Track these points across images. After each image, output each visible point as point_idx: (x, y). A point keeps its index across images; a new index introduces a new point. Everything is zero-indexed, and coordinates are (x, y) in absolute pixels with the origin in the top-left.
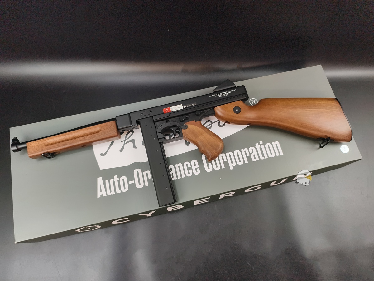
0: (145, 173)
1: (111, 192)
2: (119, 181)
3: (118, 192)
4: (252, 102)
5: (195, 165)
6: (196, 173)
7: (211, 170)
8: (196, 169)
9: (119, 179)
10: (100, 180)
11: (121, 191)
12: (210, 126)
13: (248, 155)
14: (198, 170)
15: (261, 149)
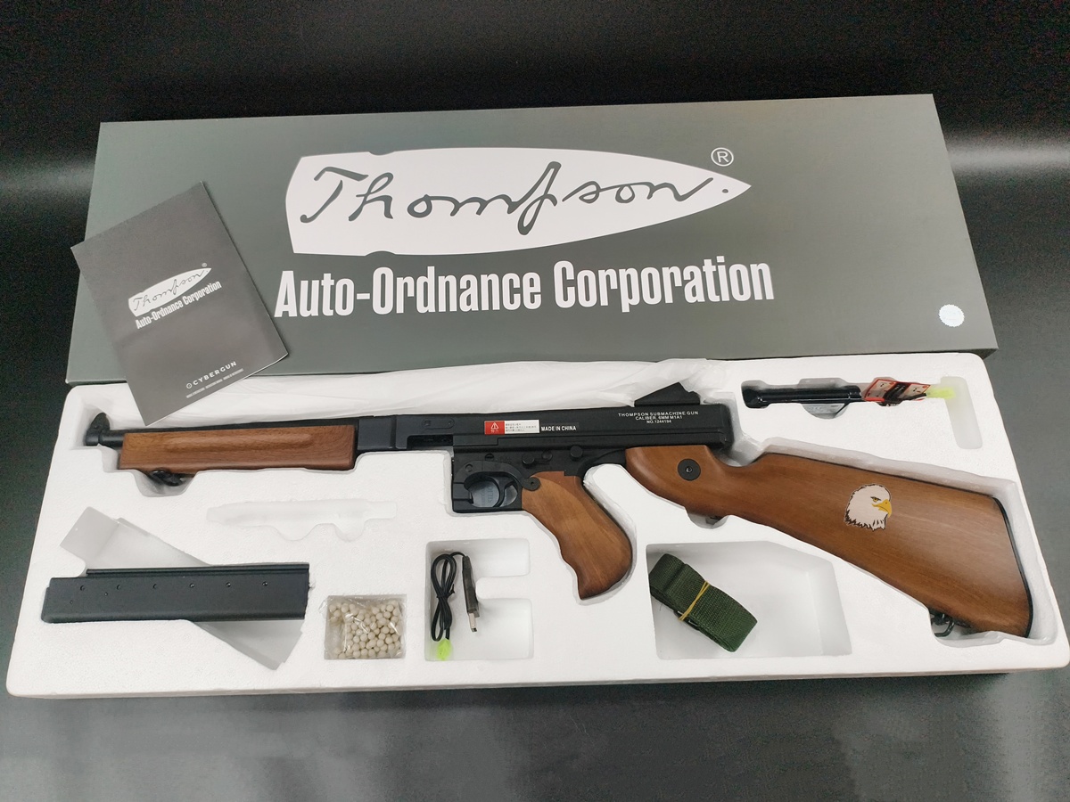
0: (400, 281)
1: (309, 309)
2: (333, 289)
3: (328, 312)
4: (719, 157)
5: (532, 284)
6: (528, 305)
7: (570, 303)
8: (532, 295)
9: (335, 283)
10: (288, 277)
11: (335, 312)
12: (594, 196)
13: (678, 283)
14: (538, 298)
15: (716, 274)
